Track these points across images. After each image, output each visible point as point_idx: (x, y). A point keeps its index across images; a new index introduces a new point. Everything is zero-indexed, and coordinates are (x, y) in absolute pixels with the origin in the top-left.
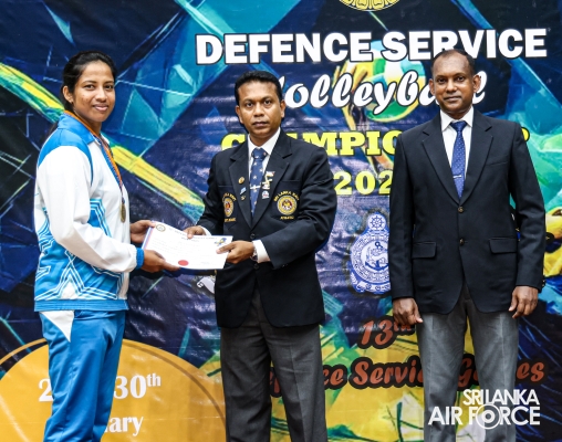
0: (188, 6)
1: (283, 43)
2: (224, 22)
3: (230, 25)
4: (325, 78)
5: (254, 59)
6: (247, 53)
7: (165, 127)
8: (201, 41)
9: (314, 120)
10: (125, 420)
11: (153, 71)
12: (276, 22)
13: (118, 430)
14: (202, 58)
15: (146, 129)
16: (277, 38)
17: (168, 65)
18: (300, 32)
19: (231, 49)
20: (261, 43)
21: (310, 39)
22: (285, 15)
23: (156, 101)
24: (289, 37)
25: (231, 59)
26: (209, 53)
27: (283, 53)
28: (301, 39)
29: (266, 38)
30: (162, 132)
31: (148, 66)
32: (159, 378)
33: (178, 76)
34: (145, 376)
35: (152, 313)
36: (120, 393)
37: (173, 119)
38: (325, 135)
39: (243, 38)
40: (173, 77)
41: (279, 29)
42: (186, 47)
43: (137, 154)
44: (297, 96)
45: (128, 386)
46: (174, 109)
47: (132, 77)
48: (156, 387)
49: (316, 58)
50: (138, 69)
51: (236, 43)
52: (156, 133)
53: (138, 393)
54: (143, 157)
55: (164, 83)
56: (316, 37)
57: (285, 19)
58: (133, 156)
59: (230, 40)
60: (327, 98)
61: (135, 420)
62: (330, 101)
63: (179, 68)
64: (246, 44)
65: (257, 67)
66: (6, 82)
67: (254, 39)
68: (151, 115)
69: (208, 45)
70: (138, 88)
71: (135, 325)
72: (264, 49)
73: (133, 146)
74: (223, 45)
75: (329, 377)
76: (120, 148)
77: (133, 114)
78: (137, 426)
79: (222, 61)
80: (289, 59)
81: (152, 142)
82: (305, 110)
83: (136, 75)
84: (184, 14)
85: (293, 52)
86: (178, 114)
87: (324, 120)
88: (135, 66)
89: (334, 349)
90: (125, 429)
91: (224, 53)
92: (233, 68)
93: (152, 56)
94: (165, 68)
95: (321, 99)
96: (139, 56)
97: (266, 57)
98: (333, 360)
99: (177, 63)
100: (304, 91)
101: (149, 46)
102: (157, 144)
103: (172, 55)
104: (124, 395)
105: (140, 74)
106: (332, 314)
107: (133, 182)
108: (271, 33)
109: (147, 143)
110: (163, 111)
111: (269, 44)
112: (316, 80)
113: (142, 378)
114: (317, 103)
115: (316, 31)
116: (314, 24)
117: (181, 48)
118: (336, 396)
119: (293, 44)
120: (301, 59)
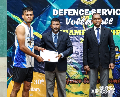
0: (51, 3)
1: (71, 11)
2: (59, 7)
3: (60, 7)
4: (79, 19)
5: (65, 14)
6: (63, 13)
7: (46, 28)
8: (54, 11)
9: (77, 27)
10: (37, 89)
11: (44, 17)
12: (69, 7)
13: (35, 91)
14: (54, 14)
15: (42, 29)
16: (69, 10)
17: (47, 15)
18: (74, 9)
19: (60, 12)
20: (66, 11)
21: (76, 10)
22: (71, 5)
23: (44, 23)
24: (72, 10)
25: (60, 14)
26: (55, 13)
27: (71, 13)
28: (74, 10)
29: (67, 10)
30: (45, 29)
31: (43, 16)
32: (44, 80)
33: (49, 18)
34: (41, 80)
35: (43, 67)
36: (36, 83)
37: (48, 27)
38: (79, 31)
39: (62, 10)
40: (48, 18)
41: (70, 8)
42: (51, 12)
43: (40, 34)
44: (73, 22)
45: (37, 82)
46: (48, 25)
47: (40, 18)
48: (43, 82)
49: (77, 15)
50: (41, 16)
51: (61, 11)
52: (44, 29)
53: (39, 83)
54: (42, 35)
55: (46, 19)
56: (78, 10)
57: (71, 6)
58: (39, 34)
59: (60, 10)
60: (79, 23)
61: (39, 89)
62: (80, 24)
63: (49, 16)
64: (63, 11)
65: (65, 16)
66: (14, 19)
67: (65, 10)
68: (43, 26)
69: (55, 11)
70: (41, 20)
71: (39, 69)
72: (67, 12)
73: (40, 32)
74: (58, 11)
75: (79, 81)
76: (37, 32)
77: (40, 26)
78: (39, 90)
79: (58, 15)
80: (72, 15)
81: (43, 31)
82: (75, 25)
83: (40, 17)
84: (51, 5)
85: (73, 13)
86: (49, 26)
87: (79, 27)
88: (40, 16)
89: (80, 75)
90: (37, 91)
91: (58, 13)
92: (60, 16)
93: (44, 14)
94: (46, 16)
95: (78, 23)
96: (41, 13)
97: (67, 14)
98: (79, 78)
99: (49, 15)
100: (75, 21)
101: (43, 12)
102: (44, 32)
103: (48, 13)
104: (37, 84)
105: (41, 17)
106: (79, 68)
107: (39, 40)
108: (68, 9)
109: (42, 32)
110: (46, 25)
111: (68, 12)
112: (77, 19)
113: (40, 80)
114: (77, 24)
115: (78, 9)
116: (77, 7)
117: (50, 12)
118: (80, 85)
119: (73, 11)
120: (74, 15)
